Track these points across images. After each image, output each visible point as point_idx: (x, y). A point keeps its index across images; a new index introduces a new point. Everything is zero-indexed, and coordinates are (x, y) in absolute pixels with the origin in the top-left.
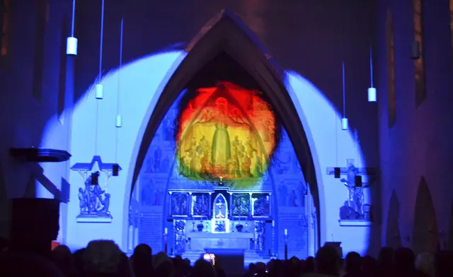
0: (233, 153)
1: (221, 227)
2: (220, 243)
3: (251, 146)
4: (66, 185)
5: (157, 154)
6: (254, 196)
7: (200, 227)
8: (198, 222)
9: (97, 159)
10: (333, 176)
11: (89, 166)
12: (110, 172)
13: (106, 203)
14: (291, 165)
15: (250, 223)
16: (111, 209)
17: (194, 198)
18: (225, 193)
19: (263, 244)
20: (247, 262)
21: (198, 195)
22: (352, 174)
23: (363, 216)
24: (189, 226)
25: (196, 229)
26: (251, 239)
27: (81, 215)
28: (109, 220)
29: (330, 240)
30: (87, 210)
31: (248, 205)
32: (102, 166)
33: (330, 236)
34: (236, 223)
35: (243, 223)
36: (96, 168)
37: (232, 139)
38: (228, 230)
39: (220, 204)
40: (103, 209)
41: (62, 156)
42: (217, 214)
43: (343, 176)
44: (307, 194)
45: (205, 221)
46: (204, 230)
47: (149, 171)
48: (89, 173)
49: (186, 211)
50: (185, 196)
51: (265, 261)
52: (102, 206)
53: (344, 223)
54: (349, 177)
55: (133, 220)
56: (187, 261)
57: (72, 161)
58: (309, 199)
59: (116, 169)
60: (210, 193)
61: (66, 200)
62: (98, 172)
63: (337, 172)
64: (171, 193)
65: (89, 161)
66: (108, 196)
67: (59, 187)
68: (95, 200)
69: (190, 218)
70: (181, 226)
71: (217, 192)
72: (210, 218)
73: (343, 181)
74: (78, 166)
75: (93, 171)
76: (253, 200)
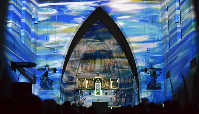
1: (98, 93)
2: (98, 100)
4: (35, 77)
6: (112, 80)
8: (89, 91)
9: (47, 66)
10: (144, 71)
11: (44, 69)
13: (51, 84)
15: (110, 91)
16: (53, 87)
17: (87, 81)
18: (100, 79)
19: (116, 100)
21: (89, 80)
23: (157, 88)
24: (86, 93)
25: (88, 94)
26: (111, 98)
27: (40, 89)
28: (52, 91)
29: (143, 97)
30: (43, 87)
31: (109, 84)
35: (107, 91)
38: (101, 95)
39: (98, 84)
40: (50, 86)
41: (33, 65)
42: (97, 88)
44: (133, 79)
45: (92, 91)
46: (91, 94)
47: (69, 70)
48: (44, 72)
49: (84, 87)
50: (83, 81)
51: (117, 107)
52: (49, 85)
53: (149, 91)
54: (151, 72)
55: (62, 91)
56: (85, 107)
57: (37, 67)
58: (135, 81)
59: (55, 70)
60: (94, 79)
61: (35, 83)
62: (47, 71)
63: (146, 70)
64: (77, 79)
65: (44, 67)
66: (52, 81)
68: (46, 83)
69: (86, 89)
70: (82, 93)
71: (97, 79)
72: (94, 89)
73: (148, 73)
74: (39, 69)
75: (46, 71)
76: (112, 82)
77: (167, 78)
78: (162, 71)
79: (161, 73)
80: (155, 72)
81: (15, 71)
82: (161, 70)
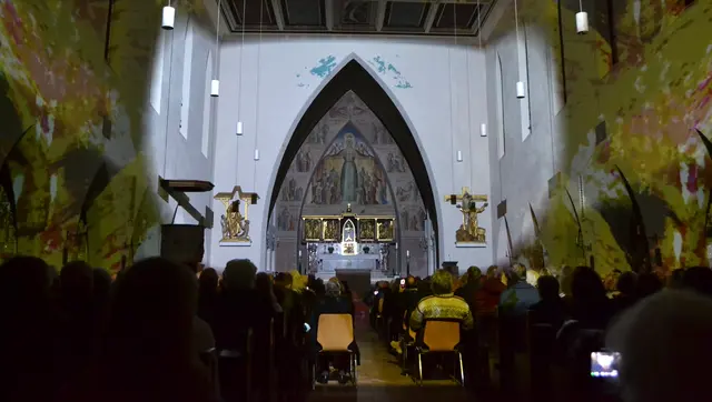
0: (360, 183)
1: (349, 250)
2: (350, 264)
3: (375, 176)
4: (209, 212)
5: (292, 183)
6: (379, 221)
7: (331, 250)
8: (328, 246)
9: (237, 189)
10: (450, 202)
11: (231, 195)
12: (250, 201)
13: (246, 229)
14: (412, 192)
15: (376, 245)
16: (251, 234)
17: (325, 223)
18: (352, 218)
19: (388, 264)
20: (374, 281)
21: (329, 221)
22: (467, 201)
23: (477, 237)
24: (321, 249)
25: (327, 251)
26: (377, 260)
27: (224, 240)
28: (248, 244)
29: (447, 260)
30: (229, 235)
31: (374, 230)
32: (242, 195)
33: (447, 257)
34: (364, 245)
35: (369, 245)
36: (236, 197)
37: (359, 170)
38: (356, 253)
39: (348, 229)
40: (243, 234)
41: (206, 187)
42: (346, 237)
43: (459, 203)
44: (426, 219)
45: (335, 244)
46: (334, 252)
47: (285, 199)
48: (231, 201)
49: (318, 235)
50: (316, 222)
51: (389, 280)
52: (242, 231)
53: (459, 244)
54: (464, 203)
55: (270, 243)
57: (215, 191)
58: (429, 223)
59: (254, 198)
60: (340, 219)
61: (210, 226)
62: (238, 200)
63: (453, 199)
64: (304, 219)
65: (231, 191)
66: (247, 222)
67: (204, 215)
68: (236, 226)
69: (322, 241)
70: (313, 249)
71: (346, 218)
72: (340, 241)
73: (459, 207)
74: (220, 195)
75: (234, 200)
76: (378, 225)
77: (499, 217)
78: (489, 202)
79: (486, 205)
80: (474, 204)
81: (167, 200)
82: (485, 200)
